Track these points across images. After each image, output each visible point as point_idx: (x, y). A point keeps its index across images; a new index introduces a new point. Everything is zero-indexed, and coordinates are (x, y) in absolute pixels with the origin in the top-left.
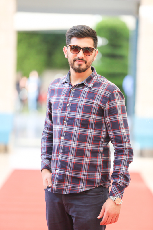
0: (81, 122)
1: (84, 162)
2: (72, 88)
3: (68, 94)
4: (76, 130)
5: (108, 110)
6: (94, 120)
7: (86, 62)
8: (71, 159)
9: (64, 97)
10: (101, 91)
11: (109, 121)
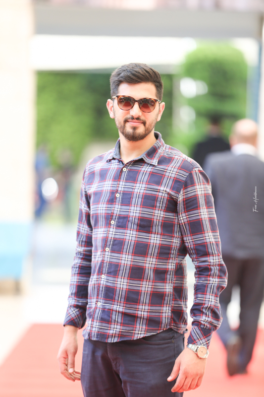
0: (139, 222)
1: (143, 289)
2: (124, 167)
3: (118, 177)
4: (131, 235)
5: (184, 201)
6: (161, 219)
7: (144, 123)
8: (122, 284)
9: (111, 182)
10: (172, 171)
11: (186, 220)
